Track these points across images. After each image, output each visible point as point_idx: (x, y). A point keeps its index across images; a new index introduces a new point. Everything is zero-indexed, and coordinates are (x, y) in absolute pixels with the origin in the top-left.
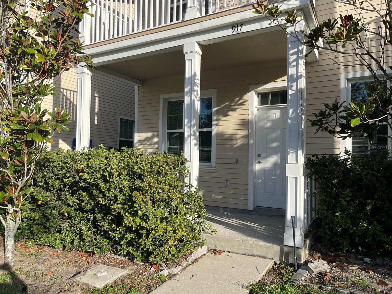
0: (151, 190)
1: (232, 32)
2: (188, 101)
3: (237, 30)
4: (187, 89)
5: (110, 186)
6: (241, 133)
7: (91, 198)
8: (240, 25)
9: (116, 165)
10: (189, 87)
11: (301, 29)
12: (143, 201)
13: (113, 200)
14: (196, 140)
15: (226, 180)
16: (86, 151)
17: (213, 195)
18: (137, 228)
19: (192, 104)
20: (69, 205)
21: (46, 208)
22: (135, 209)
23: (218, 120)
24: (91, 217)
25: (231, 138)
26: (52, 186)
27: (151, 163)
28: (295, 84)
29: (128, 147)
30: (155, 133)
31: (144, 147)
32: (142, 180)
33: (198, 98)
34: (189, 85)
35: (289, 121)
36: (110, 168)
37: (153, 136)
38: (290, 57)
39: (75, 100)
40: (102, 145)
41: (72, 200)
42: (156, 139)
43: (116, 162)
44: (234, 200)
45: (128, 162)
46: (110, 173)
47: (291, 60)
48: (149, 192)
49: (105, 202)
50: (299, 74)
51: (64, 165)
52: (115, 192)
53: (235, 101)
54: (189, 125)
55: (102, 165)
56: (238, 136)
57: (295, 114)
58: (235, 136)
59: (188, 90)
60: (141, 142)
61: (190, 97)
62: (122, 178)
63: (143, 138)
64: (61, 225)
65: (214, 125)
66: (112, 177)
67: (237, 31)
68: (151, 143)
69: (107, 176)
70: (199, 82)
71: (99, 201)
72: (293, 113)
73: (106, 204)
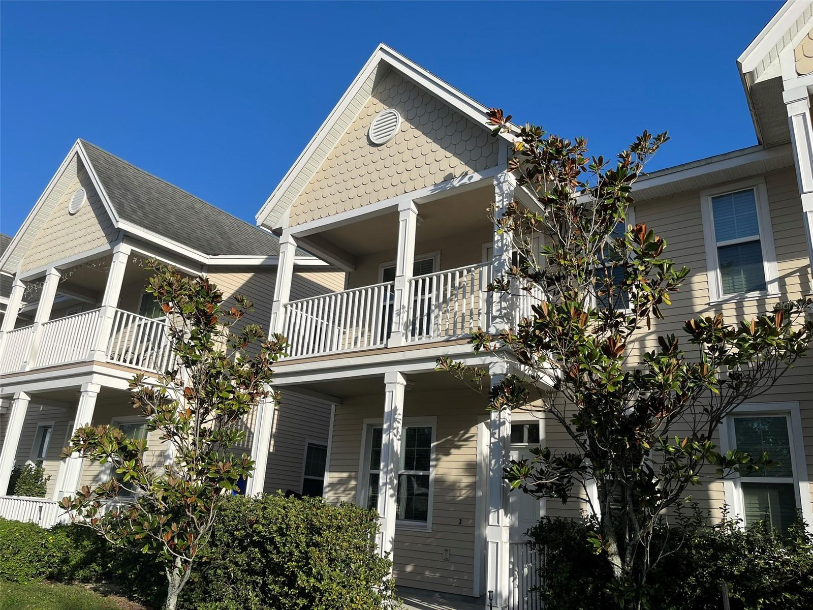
0: (328, 546)
1: (436, 366)
2: (386, 441)
4: (385, 426)
5: (286, 540)
6: (466, 480)
7: (263, 556)
9: (295, 516)
10: (388, 423)
11: (503, 371)
12: (319, 558)
13: (287, 557)
14: (393, 490)
15: (446, 550)
16: (260, 498)
17: (427, 573)
18: (310, 590)
19: (390, 444)
20: (236, 564)
21: (208, 568)
22: (309, 566)
23: (437, 460)
24: (259, 580)
25: (453, 487)
26: (219, 540)
27: (331, 515)
28: (497, 431)
29: (310, 496)
30: (353, 474)
31: (335, 494)
32: (320, 535)
33: (398, 437)
34: (388, 421)
35: (491, 473)
36: (288, 519)
37: (349, 479)
39: (253, 426)
40: (280, 491)
41: (242, 558)
42: (353, 483)
43: (295, 513)
44: (455, 580)
45: (307, 514)
46: (287, 525)
48: (325, 548)
49: (279, 559)
50: (501, 420)
51: (236, 515)
52: (291, 547)
53: (460, 435)
54: (385, 470)
55: (280, 516)
56: (463, 485)
57: (496, 466)
58: (458, 484)
59: (387, 427)
60: (332, 485)
61: (388, 435)
62: (300, 531)
63: (335, 480)
64: (224, 590)
65: (433, 466)
66: (290, 530)
68: (345, 488)
69: (284, 528)
70: (401, 417)
71: (272, 559)
72: (495, 465)
73: (280, 562)
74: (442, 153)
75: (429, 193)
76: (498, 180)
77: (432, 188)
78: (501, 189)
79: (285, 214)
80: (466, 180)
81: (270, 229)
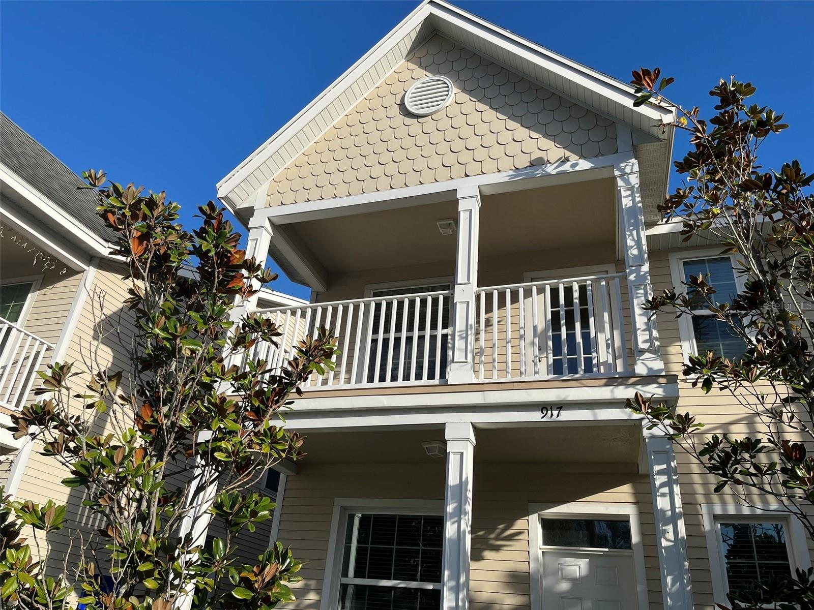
1: (542, 418)
2: (452, 534)
3: (552, 415)
4: (450, 508)
8: (557, 408)
10: (455, 505)
28: (670, 528)
33: (469, 529)
34: (454, 501)
38: (655, 477)
47: (658, 483)
50: (678, 511)
53: (498, 531)
59: (453, 511)
61: (456, 525)
67: (551, 417)
70: (470, 495)
72: (673, 585)
74: (522, 132)
75: (506, 179)
76: (622, 170)
77: (511, 173)
78: (627, 182)
79: (259, 190)
80: (567, 167)
81: (233, 206)
